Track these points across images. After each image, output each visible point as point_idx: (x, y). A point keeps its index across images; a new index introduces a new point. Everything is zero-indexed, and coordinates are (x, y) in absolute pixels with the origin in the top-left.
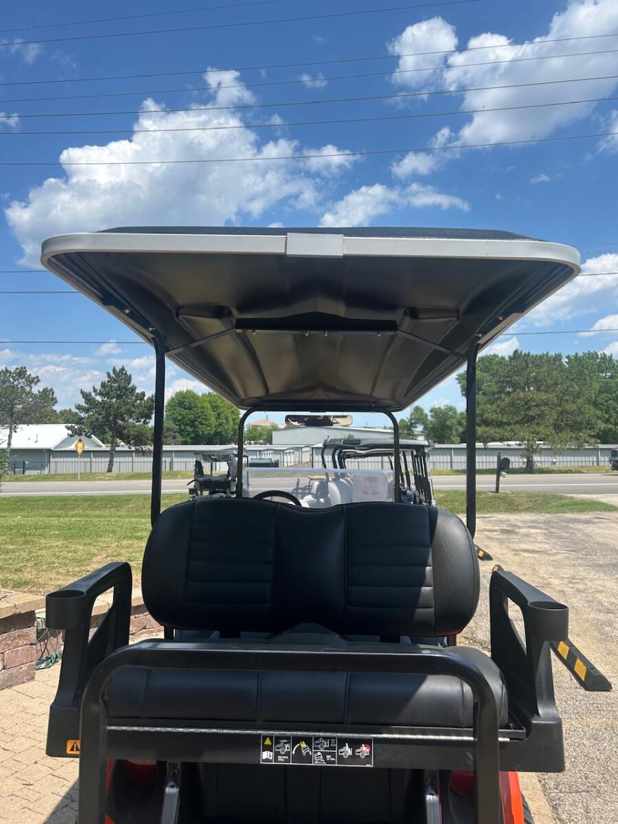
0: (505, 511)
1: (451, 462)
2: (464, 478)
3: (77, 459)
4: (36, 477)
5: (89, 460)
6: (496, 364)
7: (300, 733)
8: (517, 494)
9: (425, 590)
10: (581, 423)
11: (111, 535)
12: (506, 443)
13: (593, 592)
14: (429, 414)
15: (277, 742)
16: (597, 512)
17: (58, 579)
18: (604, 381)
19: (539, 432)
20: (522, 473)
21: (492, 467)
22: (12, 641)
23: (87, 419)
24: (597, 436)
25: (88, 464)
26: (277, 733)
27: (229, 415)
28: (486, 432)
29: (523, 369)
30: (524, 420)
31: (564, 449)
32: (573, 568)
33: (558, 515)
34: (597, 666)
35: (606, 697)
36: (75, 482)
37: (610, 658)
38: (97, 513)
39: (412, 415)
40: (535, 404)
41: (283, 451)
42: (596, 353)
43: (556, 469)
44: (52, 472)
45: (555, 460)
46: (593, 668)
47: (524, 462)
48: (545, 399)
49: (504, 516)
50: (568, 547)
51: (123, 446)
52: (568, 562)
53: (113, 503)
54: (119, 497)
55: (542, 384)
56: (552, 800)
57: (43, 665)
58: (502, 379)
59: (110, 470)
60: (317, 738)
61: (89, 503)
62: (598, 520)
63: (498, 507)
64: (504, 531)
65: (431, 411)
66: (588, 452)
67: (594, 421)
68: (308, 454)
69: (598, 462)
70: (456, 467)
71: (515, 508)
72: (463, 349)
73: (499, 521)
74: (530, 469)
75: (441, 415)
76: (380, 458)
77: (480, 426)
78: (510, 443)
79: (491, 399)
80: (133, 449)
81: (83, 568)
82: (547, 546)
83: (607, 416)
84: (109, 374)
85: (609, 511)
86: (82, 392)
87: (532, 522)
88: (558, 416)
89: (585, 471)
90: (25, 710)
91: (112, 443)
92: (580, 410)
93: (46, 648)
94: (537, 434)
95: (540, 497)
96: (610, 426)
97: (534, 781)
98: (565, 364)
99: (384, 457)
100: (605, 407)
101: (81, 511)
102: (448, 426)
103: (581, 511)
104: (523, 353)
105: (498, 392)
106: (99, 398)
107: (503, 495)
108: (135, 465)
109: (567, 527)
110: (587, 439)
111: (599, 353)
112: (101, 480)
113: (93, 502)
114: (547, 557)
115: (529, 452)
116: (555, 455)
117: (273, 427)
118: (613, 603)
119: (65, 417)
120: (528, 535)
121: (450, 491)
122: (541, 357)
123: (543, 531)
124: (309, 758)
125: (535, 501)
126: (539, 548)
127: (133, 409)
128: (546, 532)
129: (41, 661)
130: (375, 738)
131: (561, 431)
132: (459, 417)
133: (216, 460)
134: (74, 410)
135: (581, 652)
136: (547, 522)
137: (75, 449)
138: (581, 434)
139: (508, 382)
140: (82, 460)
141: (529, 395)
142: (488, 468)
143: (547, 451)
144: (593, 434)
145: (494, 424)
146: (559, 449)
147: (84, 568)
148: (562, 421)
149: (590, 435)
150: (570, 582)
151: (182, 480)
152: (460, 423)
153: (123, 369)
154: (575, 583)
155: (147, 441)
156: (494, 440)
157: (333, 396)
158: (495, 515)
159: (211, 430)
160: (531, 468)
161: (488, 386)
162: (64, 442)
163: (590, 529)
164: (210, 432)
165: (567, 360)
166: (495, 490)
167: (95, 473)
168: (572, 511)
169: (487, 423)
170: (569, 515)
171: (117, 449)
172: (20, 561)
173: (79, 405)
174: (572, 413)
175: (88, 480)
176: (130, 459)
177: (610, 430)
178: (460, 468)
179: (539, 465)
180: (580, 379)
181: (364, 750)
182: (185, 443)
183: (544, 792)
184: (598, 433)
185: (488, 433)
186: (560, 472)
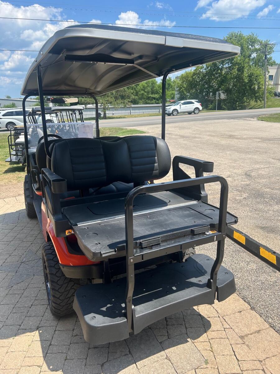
8: (104, 128)
9: (156, 165)
10: (125, 96)
19: (108, 100)
20: (103, 119)
24: (132, 102)
31: (119, 108)
43: (115, 116)
45: (114, 113)
47: (103, 114)
66: (127, 109)
67: (130, 95)
69: (130, 113)
88: (116, 93)
89: (127, 117)
92: (124, 89)
95: (114, 129)
96: (136, 97)
115: (104, 109)
116: (114, 110)
125: (112, 131)
131: (117, 99)
138: (125, 101)
143: (112, 109)
144: (130, 101)
146: (117, 108)
148: (118, 95)
149: (129, 102)
156: (89, 104)
160: (106, 117)
179: (108, 115)
184: (132, 100)
185: (87, 101)
186: (117, 118)
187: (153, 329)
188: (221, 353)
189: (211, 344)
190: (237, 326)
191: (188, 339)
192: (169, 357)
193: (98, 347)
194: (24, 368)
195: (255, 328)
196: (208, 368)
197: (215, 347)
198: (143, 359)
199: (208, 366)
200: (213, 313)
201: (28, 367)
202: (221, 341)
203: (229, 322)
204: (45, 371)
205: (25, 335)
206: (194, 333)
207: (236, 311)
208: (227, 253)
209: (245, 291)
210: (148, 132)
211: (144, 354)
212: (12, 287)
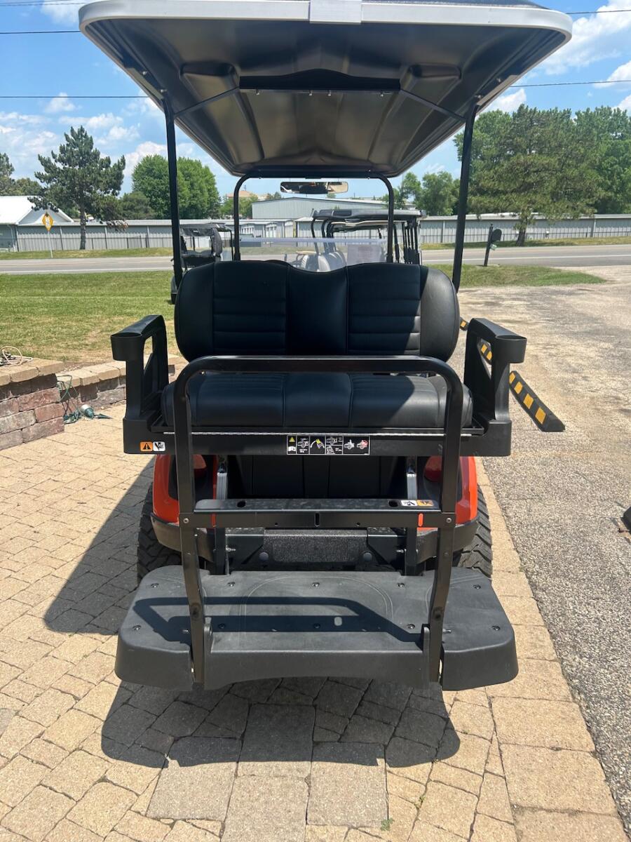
0: (492, 285)
1: (442, 236)
2: (452, 252)
3: (45, 236)
4: (5, 255)
5: (58, 236)
6: (499, 122)
7: (316, 434)
8: (505, 267)
9: (414, 337)
10: (580, 191)
11: (101, 312)
12: (500, 214)
13: (564, 356)
14: (422, 182)
15: (299, 440)
16: (581, 284)
17: (60, 352)
18: (613, 142)
19: (535, 201)
20: (512, 246)
21: (483, 241)
22: (40, 399)
23: (51, 190)
24: (595, 206)
25: (59, 241)
26: (298, 434)
27: (204, 185)
28: (481, 202)
29: (526, 129)
30: (522, 188)
31: (558, 220)
32: (549, 336)
33: (544, 287)
34: (556, 414)
35: (559, 436)
36: (47, 260)
37: (568, 408)
38: (79, 291)
39: (403, 183)
40: (535, 169)
41: (265, 225)
42: (609, 108)
43: (548, 241)
44: (22, 250)
45: (548, 232)
46: (552, 414)
47: (516, 235)
48: (546, 164)
49: (490, 290)
50: (548, 317)
51: (92, 221)
52: (545, 330)
53: (94, 282)
54: (99, 275)
55: (545, 147)
56: (502, 505)
57: (68, 421)
58: (502, 141)
59: (83, 247)
60: (328, 437)
61: (69, 281)
62: (581, 292)
63: (485, 281)
64: (487, 304)
65: (424, 179)
66: (583, 223)
67: (594, 189)
68: (292, 229)
69: (592, 233)
70: (446, 241)
71: (502, 282)
72: (462, 111)
73: (484, 294)
74: (521, 241)
75: (434, 183)
76: (368, 231)
77: (475, 195)
78: (504, 214)
79: (489, 165)
80: (105, 223)
81: (81, 342)
82: (527, 316)
83: (609, 183)
84: (66, 136)
85: (593, 283)
86: (40, 158)
87: (516, 294)
88: (558, 184)
89: (578, 243)
90: (63, 453)
91: (82, 217)
92: (582, 175)
93: (68, 407)
94: (533, 204)
95: (528, 270)
96: (610, 194)
97: (490, 493)
98: (573, 121)
99: (372, 231)
100: (610, 172)
101: (62, 289)
102: (441, 195)
103: (566, 283)
104: (529, 109)
105: (497, 156)
106: (60, 165)
107: (491, 269)
108: (109, 241)
109: (549, 299)
110: (585, 209)
111: (612, 109)
112: (75, 257)
113: (73, 280)
114: (526, 326)
115: (522, 224)
116: (549, 226)
117: (252, 198)
118: (580, 364)
119: (24, 188)
120: (510, 307)
121: (438, 265)
122: (549, 114)
123: (526, 303)
124: (323, 450)
125: (522, 274)
126: (520, 318)
127: (99, 178)
128: (528, 303)
129: (66, 418)
130: (371, 436)
131: (558, 200)
132: (454, 185)
133: (198, 235)
134: (33, 179)
135: (545, 403)
136: (530, 295)
137: (43, 225)
138: (578, 203)
139: (508, 145)
140: (52, 236)
141: (530, 159)
142: (479, 241)
143: (541, 223)
144: (591, 203)
145: (490, 192)
146: (553, 220)
147: (83, 342)
148: (561, 188)
149: (588, 205)
150: (544, 348)
151: (161, 258)
152: (454, 193)
153: (82, 130)
154: (549, 348)
155: (119, 215)
156: (487, 211)
157: (328, 161)
158: (481, 288)
159: (184, 202)
160: (523, 241)
161: (487, 149)
162: (28, 217)
163: (572, 300)
164: (184, 205)
165: (576, 117)
166: (483, 264)
167: (68, 251)
168: (557, 283)
169: (482, 192)
170: (553, 288)
171: (88, 224)
172: (17, 336)
173: (39, 174)
174: (572, 179)
175: (62, 257)
176: (102, 235)
177: (610, 198)
178: (450, 242)
179: (531, 238)
180: (587, 140)
181: (363, 444)
182: (158, 217)
183: (497, 499)
184: (596, 202)
185: (482, 204)
186: (552, 244)
187: (321, 709)
188: (436, 821)
189: (426, 792)
190: (522, 779)
191: (378, 760)
192: (313, 779)
193: (192, 704)
194: (52, 692)
195: (569, 800)
196: (380, 838)
197: (432, 800)
198: (257, 761)
199: (385, 834)
200: (482, 728)
201: (60, 692)
202: (455, 795)
203: (508, 762)
204: (78, 710)
205: (91, 635)
206: (404, 753)
207: (544, 744)
208: (622, 601)
209: (606, 706)
210: (611, 281)
211: (268, 751)
212: (125, 547)
